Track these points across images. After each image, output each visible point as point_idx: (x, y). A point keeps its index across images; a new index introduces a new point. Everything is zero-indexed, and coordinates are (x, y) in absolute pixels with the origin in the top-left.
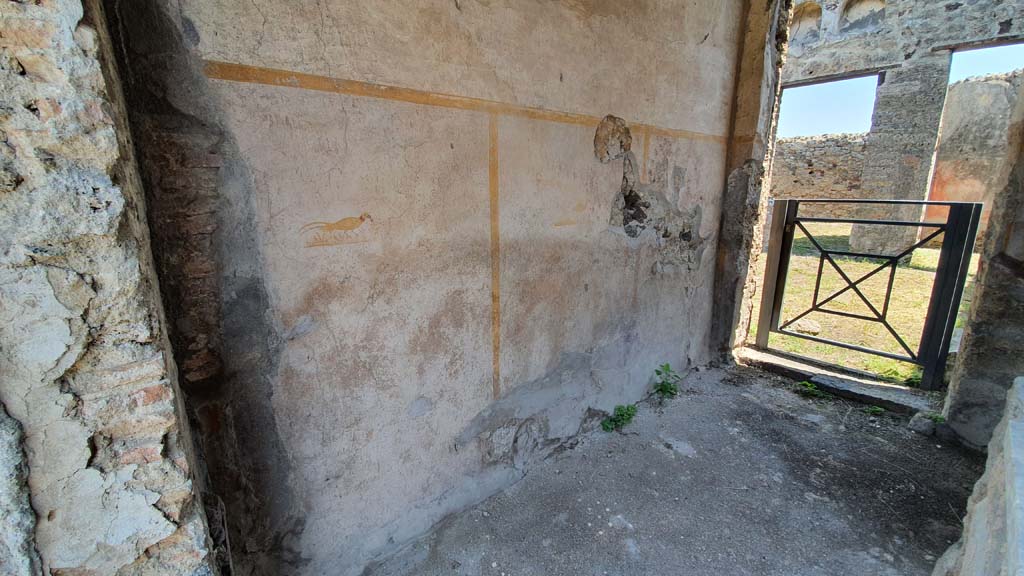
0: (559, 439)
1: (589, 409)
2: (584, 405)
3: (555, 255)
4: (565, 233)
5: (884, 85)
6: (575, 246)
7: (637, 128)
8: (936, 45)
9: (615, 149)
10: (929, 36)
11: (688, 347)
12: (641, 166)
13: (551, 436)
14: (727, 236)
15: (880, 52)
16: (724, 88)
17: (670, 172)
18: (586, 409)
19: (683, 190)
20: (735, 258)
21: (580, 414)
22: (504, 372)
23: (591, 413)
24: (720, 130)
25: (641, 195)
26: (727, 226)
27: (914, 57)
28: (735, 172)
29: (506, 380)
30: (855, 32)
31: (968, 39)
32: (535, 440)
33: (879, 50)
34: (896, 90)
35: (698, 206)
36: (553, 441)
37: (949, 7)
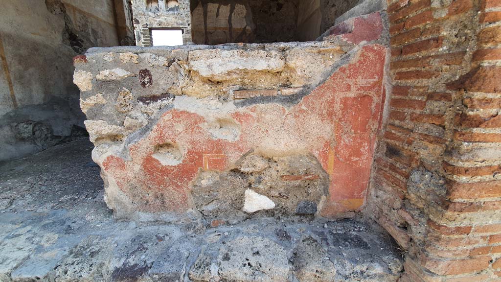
0: (60, 137)
1: (74, 125)
2: (71, 123)
3: (35, 48)
4: (38, 38)
5: (184, 34)
6: (46, 47)
7: (68, 5)
9: (58, 10)
12: (74, 22)
13: (55, 134)
15: (180, 22)
16: (108, 4)
17: (90, 30)
18: (72, 125)
21: (70, 127)
22: (18, 96)
24: (111, 21)
25: (77, 35)
28: (123, 41)
29: (20, 100)
30: (171, 12)
32: (46, 135)
34: (187, 36)
36: (57, 137)
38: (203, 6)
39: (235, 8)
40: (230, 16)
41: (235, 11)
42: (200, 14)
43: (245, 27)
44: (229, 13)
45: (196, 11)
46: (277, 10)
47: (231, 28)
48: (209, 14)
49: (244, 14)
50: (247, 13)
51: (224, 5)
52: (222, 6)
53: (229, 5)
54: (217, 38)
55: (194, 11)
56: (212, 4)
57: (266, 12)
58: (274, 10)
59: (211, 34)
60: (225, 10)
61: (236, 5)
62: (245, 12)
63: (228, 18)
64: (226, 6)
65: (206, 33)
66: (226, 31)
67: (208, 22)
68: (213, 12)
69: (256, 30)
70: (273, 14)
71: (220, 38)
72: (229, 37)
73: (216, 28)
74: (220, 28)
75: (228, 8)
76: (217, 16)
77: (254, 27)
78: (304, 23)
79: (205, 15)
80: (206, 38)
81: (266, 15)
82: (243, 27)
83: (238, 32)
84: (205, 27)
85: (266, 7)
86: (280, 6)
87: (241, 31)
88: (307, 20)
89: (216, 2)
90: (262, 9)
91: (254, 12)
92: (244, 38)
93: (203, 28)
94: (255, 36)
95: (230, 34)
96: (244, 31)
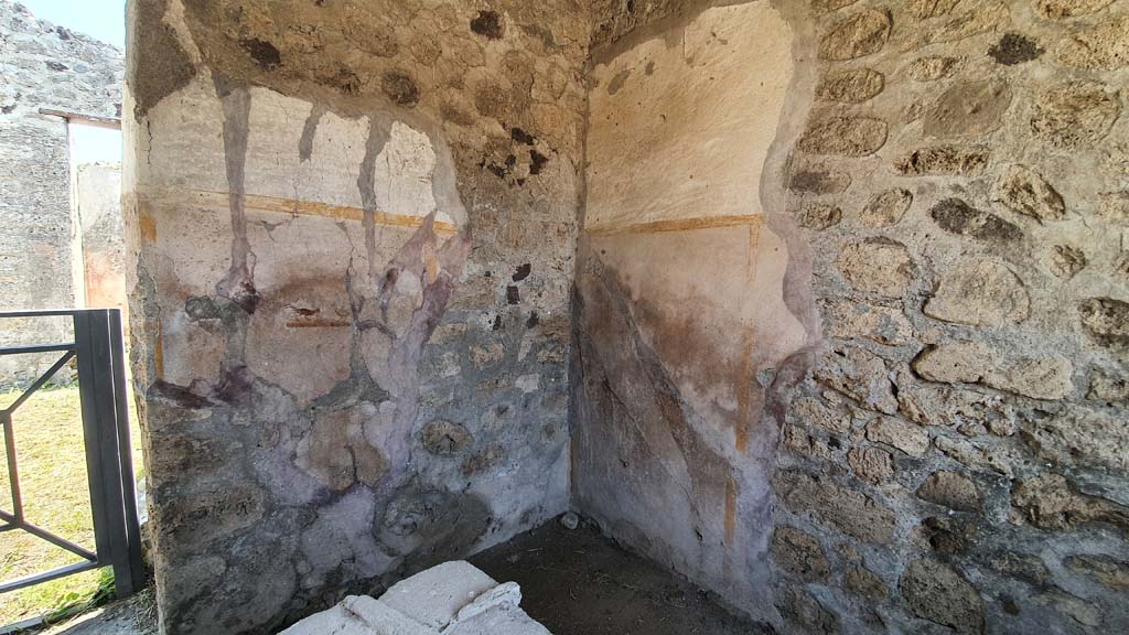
8: (43, 106)
10: (32, 91)
31: (83, 112)
37: (50, 65)
38: (223, 94)
39: (387, 136)
40: (368, 168)
41: (390, 147)
42: (201, 128)
43: (431, 217)
44: (363, 153)
45: (174, 108)
46: (532, 173)
47: (370, 214)
48: (255, 137)
49: (429, 168)
50: (439, 164)
51: (345, 113)
52: (330, 115)
53: (365, 119)
54: (302, 249)
55: (161, 106)
56: (274, 95)
57: (499, 172)
58: (523, 168)
59: (270, 228)
60: (343, 135)
61: (395, 125)
62: (429, 158)
63: (357, 171)
64: (346, 122)
65: (239, 224)
66: (349, 222)
67: (253, 171)
68: (283, 132)
69: (469, 228)
70: (521, 182)
71: (315, 248)
72: (361, 246)
73: (296, 208)
74: (319, 208)
75: (359, 130)
76: (305, 152)
77: (461, 215)
78: (633, 230)
79: (236, 136)
80: (242, 247)
81: (500, 182)
82: (424, 213)
83: (404, 228)
84: (236, 197)
85: (499, 158)
86: (538, 162)
87: (414, 229)
88: (656, 227)
89: (300, 94)
90: (488, 162)
91: (460, 164)
92: (426, 254)
93: (223, 199)
94: (467, 247)
95: (370, 235)
96: (427, 229)
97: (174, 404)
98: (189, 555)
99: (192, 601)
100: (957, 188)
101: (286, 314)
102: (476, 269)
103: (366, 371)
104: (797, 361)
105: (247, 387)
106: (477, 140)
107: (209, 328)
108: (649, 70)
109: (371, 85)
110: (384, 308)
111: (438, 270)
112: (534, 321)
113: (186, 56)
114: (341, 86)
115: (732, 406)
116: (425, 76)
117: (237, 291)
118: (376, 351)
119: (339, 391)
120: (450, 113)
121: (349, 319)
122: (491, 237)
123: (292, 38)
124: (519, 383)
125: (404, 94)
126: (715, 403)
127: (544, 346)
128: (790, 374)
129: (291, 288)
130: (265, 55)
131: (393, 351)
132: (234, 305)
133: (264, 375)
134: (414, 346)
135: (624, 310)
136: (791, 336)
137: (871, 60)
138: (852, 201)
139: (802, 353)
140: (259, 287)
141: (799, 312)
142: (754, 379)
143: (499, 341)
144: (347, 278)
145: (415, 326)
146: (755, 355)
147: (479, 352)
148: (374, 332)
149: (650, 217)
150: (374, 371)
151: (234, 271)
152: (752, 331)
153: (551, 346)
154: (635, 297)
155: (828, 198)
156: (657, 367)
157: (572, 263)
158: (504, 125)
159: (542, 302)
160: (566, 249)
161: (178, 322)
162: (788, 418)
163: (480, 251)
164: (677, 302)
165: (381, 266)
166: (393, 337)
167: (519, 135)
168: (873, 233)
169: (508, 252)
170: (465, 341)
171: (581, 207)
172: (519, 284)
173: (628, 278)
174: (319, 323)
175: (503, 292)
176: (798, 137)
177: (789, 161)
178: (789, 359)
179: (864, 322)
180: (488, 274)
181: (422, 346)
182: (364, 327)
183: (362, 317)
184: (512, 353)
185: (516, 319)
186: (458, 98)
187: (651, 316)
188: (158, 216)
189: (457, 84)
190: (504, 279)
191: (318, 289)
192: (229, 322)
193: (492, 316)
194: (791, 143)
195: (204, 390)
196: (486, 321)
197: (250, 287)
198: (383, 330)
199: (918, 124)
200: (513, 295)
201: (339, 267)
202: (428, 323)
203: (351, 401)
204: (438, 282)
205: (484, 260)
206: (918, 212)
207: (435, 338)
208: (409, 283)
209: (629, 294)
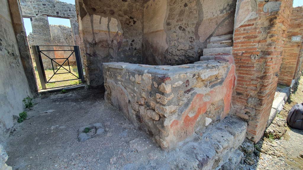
0: (10, 128)
2: (11, 114)
5: (33, 21)
10: (41, 10)
11: (27, 92)
13: (8, 128)
14: (23, 56)
17: (3, 29)
18: (12, 116)
19: (8, 37)
20: (28, 62)
21: (12, 118)
23: (14, 117)
26: (22, 53)
27: (39, 15)
28: (18, 35)
31: (50, 14)
33: (28, 11)
34: (36, 23)
35: (13, 44)
36: (8, 130)
37: (43, 4)
38: (90, 16)
39: (111, 20)
40: (108, 25)
41: (111, 22)
42: (88, 21)
43: (118, 32)
44: (107, 23)
46: (134, 24)
47: (109, 31)
48: (94, 21)
49: (117, 24)
50: (118, 24)
51: (105, 17)
52: (103, 17)
53: (107, 17)
54: (101, 37)
55: (84, 18)
56: (96, 15)
57: (128, 24)
58: (132, 23)
59: (97, 34)
60: (105, 20)
61: (112, 18)
62: (117, 23)
63: (107, 25)
65: (93, 33)
66: (106, 33)
67: (94, 27)
68: (97, 20)
69: (123, 33)
70: (132, 26)
71: (103, 37)
72: (108, 36)
73: (100, 31)
74: (103, 31)
75: (107, 19)
76: (100, 23)
77: (122, 32)
78: (150, 33)
79: (92, 21)
80: (94, 37)
81: (128, 26)
82: (116, 31)
83: (114, 34)
84: (93, 30)
85: (128, 22)
86: (135, 22)
87: (115, 34)
88: (153, 32)
89: (99, 15)
90: (126, 23)
91: (122, 23)
92: (117, 37)
93: (91, 30)
94: (123, 37)
95: (109, 35)
96: (117, 34)
97: (89, 56)
98: (92, 75)
99: (92, 80)
100: (181, 24)
101: (100, 45)
102: (125, 40)
103: (110, 54)
104: (167, 50)
105: (96, 55)
106: (124, 19)
107: (91, 46)
108: (151, 5)
109: (108, 12)
110: (112, 45)
111: (119, 40)
112: (135, 49)
113: (86, 11)
114: (103, 13)
115: (161, 58)
116: (116, 10)
117: (94, 42)
118: (111, 51)
119: (107, 56)
120: (120, 15)
121: (107, 47)
122: (127, 35)
123: (97, 7)
124: (133, 59)
125: (112, 13)
126: (159, 58)
127: (137, 53)
128: (166, 52)
129: (100, 42)
130: (94, 10)
131: (113, 51)
132: (94, 44)
133: (98, 53)
134: (117, 51)
135: (149, 46)
136: (166, 47)
137: (174, 6)
138: (172, 26)
139: (167, 49)
140: (96, 42)
141: (167, 43)
142: (163, 54)
143: (130, 52)
144: (107, 41)
145: (117, 48)
146: (163, 50)
147: (127, 53)
148: (111, 49)
149: (152, 31)
150: (111, 54)
151: (93, 39)
152: (163, 47)
153: (138, 53)
154: (150, 44)
155: (170, 26)
156: (153, 54)
157: (142, 39)
158: (128, 16)
159: (136, 46)
160: (141, 37)
161: (88, 46)
162: (166, 58)
163: (126, 37)
164: (155, 44)
165: (111, 39)
166: (113, 50)
167: (131, 18)
168: (174, 31)
169: (130, 38)
170: (124, 51)
171: (143, 30)
172: (132, 43)
173: (149, 41)
174: (104, 47)
175: (130, 44)
176: (167, 17)
177: (166, 21)
178: (166, 50)
179: (173, 44)
180: (127, 41)
181: (118, 51)
182: (110, 48)
183: (109, 46)
184: (132, 54)
185: (132, 49)
186: (121, 13)
187: (152, 47)
188: (85, 32)
189: (120, 10)
190: (130, 42)
191: (103, 42)
192: (93, 46)
193: (128, 48)
194: (167, 18)
195: (91, 54)
196: (127, 49)
197: (95, 42)
198: (112, 48)
199: (178, 16)
200: (132, 45)
201: (105, 39)
202: (118, 48)
203: (109, 58)
204: (119, 42)
205: (126, 39)
206: (177, 28)
207: (119, 50)
208: (115, 42)
209: (149, 44)
